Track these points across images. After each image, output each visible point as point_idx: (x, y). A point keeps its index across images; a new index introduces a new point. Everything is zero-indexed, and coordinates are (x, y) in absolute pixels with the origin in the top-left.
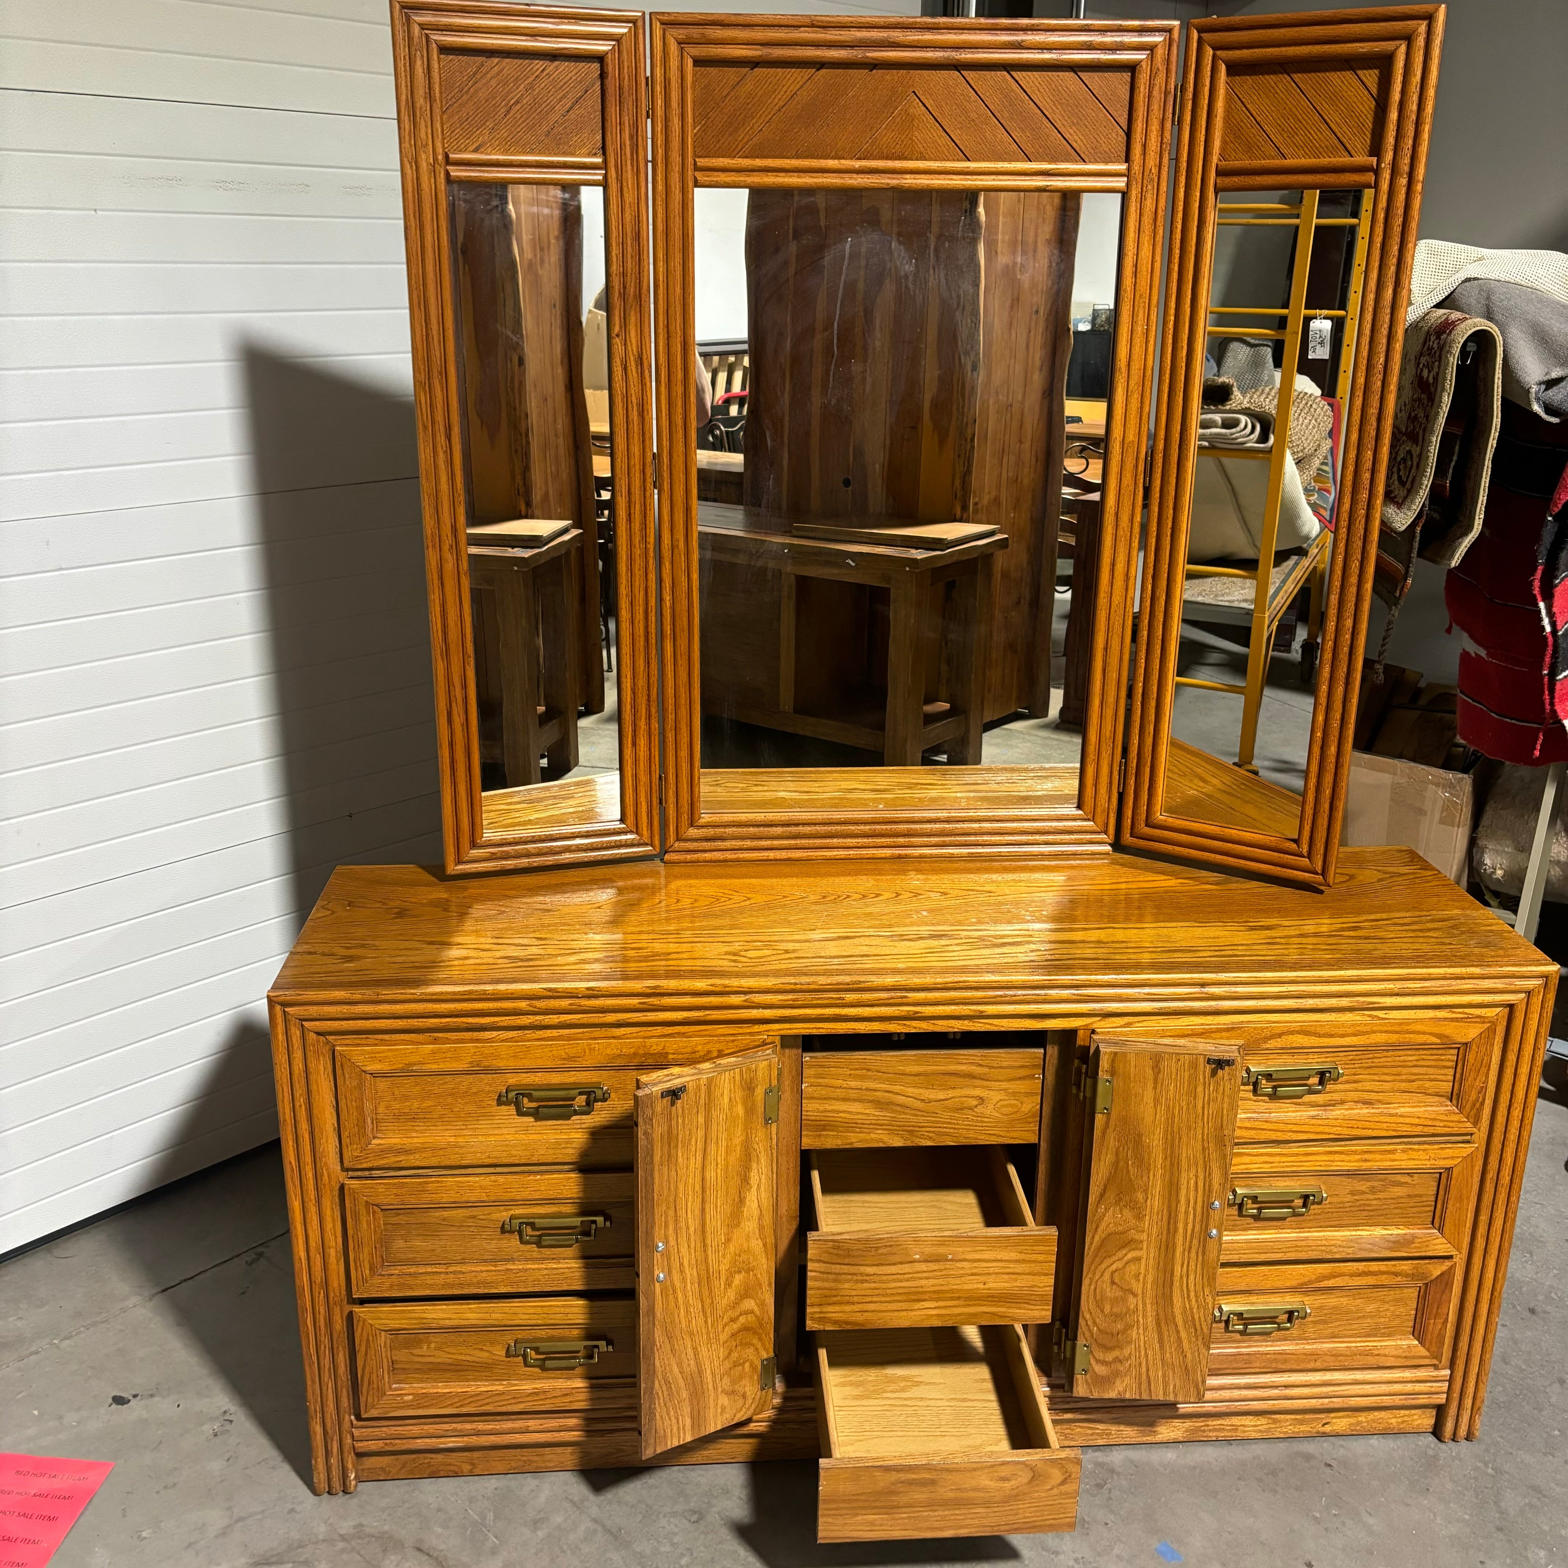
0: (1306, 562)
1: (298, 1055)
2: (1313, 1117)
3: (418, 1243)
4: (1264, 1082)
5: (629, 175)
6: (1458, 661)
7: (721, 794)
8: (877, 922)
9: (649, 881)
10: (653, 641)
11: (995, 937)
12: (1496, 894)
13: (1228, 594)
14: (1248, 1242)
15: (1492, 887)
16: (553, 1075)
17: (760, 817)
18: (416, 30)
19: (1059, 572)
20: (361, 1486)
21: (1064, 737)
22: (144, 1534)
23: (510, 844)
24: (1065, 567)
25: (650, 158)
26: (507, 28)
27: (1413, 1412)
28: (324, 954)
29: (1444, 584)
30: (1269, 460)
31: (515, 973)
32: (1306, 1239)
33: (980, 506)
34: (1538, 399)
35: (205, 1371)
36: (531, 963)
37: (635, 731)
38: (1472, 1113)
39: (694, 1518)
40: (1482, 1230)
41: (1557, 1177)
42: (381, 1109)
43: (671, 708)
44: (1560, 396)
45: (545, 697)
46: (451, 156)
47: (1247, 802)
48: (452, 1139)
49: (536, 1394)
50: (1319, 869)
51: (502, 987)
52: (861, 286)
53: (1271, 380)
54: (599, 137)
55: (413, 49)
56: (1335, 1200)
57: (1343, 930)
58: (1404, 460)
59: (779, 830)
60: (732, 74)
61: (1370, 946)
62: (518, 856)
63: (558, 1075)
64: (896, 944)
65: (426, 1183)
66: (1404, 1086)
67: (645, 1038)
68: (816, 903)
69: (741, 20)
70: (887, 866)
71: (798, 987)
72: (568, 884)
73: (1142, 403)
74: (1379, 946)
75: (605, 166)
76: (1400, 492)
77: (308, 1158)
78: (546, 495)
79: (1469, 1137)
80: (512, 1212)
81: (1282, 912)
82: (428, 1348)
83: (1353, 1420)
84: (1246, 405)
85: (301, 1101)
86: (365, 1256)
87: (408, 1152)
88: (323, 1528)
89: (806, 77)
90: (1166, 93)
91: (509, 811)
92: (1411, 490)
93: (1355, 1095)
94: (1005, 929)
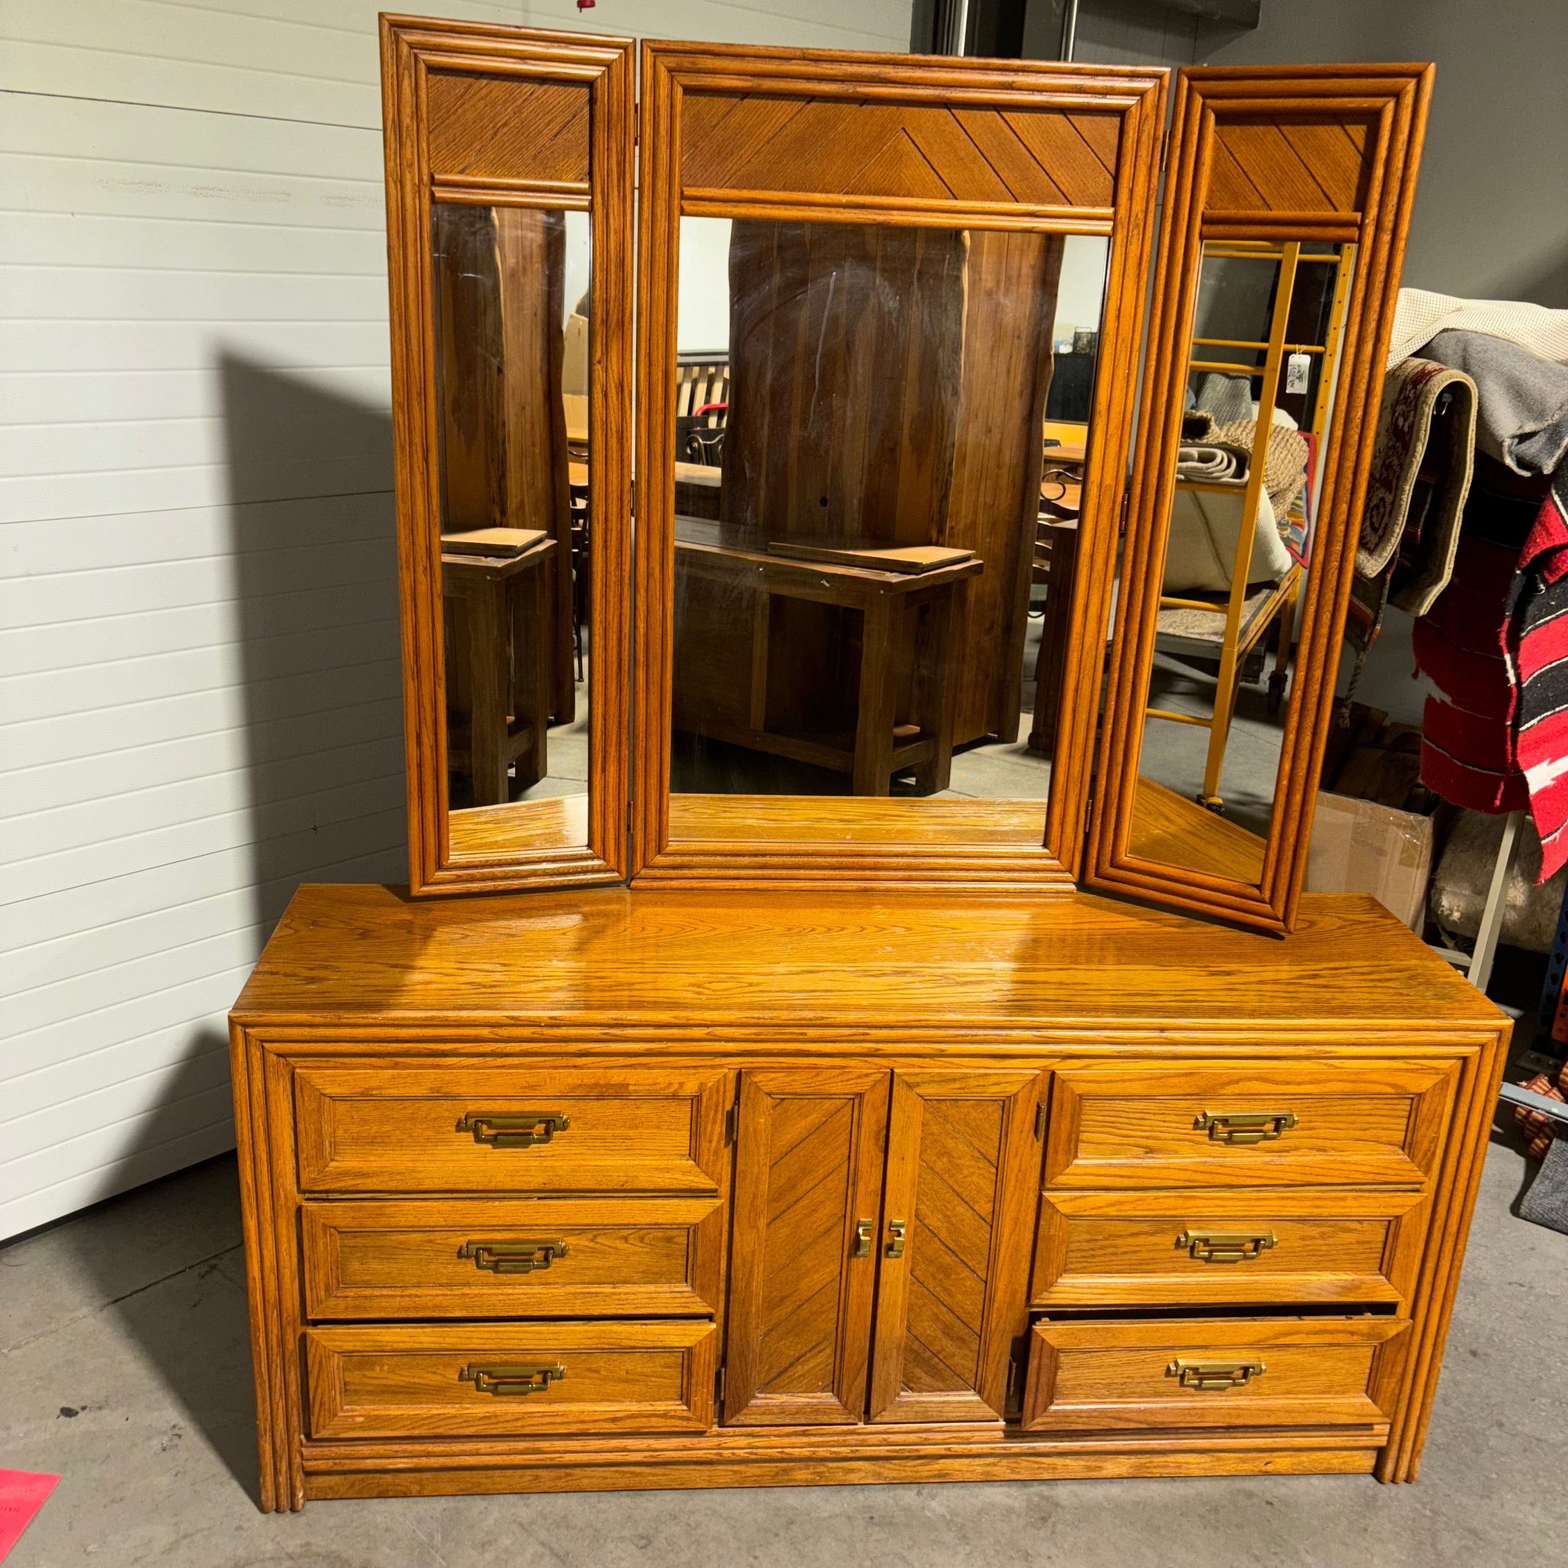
0: (1277, 595)
1: (258, 1076)
2: (1267, 1163)
3: (375, 1266)
4: (1220, 1126)
5: (614, 201)
6: (1423, 706)
7: (689, 819)
8: (842, 957)
9: (614, 907)
10: (625, 668)
11: (959, 975)
12: (1453, 935)
13: (1199, 626)
14: (1198, 1284)
15: (1449, 929)
16: (513, 1102)
17: (728, 846)
18: (405, 49)
19: (1032, 597)
20: (309, 1505)
21: (1033, 763)
22: (90, 1548)
23: (476, 867)
24: (1039, 592)
25: (637, 185)
26: (496, 50)
27: (1354, 1453)
28: (286, 975)
29: (1411, 630)
30: (1244, 495)
31: (478, 1000)
32: (1256, 1282)
33: (956, 531)
34: (1510, 453)
35: (153, 1384)
36: (494, 990)
37: (605, 758)
38: (1424, 1163)
39: (642, 1543)
40: (1428, 1278)
41: (1503, 1219)
42: (340, 1132)
43: (642, 735)
44: (1532, 451)
45: (515, 707)
46: (437, 177)
47: (1210, 843)
48: (410, 1164)
49: (488, 1418)
50: (1280, 916)
51: (464, 1014)
52: (843, 320)
53: (1249, 413)
54: (586, 162)
55: (401, 68)
56: (1286, 1244)
57: (1302, 977)
58: (1377, 506)
59: (746, 860)
60: (722, 104)
61: (1328, 996)
62: (483, 879)
63: (518, 1103)
64: (861, 979)
65: (384, 1207)
66: (1358, 1134)
67: (606, 1068)
68: (781, 935)
69: (732, 50)
70: (852, 898)
71: (761, 1021)
72: (533, 908)
73: (1121, 446)
74: (1338, 995)
75: (591, 191)
76: (1373, 539)
77: (265, 1178)
78: (521, 506)
79: (1418, 1186)
80: (469, 1238)
81: (1241, 957)
82: (381, 1370)
83: (1295, 1460)
84: (1223, 439)
85: (259, 1122)
86: (321, 1277)
87: (365, 1175)
88: (270, 1547)
89: (796, 110)
90: (1155, 139)
91: (475, 831)
92: (1383, 537)
93: (1310, 1143)
94: (967, 967)
